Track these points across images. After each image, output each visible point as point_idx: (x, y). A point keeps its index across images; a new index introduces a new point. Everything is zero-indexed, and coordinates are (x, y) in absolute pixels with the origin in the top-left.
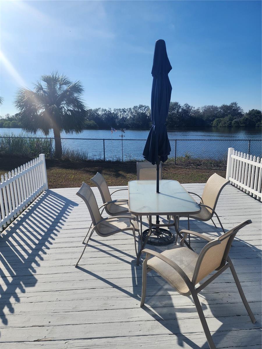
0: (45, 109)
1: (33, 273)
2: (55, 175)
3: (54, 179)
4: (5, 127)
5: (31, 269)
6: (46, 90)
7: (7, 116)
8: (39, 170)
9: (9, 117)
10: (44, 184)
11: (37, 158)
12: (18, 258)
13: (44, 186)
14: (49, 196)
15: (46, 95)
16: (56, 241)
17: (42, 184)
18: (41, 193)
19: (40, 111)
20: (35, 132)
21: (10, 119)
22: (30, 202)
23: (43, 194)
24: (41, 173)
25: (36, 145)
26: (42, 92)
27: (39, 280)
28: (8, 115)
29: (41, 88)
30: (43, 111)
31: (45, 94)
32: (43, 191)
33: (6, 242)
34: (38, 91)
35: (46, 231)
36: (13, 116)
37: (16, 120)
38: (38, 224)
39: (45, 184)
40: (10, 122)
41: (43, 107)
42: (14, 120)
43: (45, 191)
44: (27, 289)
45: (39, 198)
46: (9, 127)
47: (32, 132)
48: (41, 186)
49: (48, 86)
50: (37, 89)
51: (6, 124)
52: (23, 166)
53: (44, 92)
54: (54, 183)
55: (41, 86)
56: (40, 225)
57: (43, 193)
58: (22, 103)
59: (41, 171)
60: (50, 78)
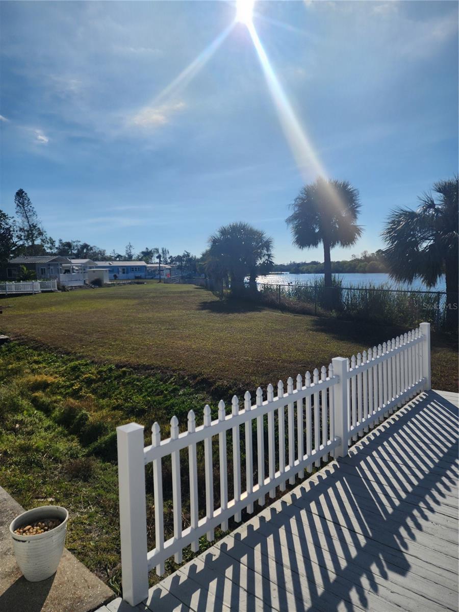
0: (434, 240)
1: (403, 549)
2: (445, 364)
3: (441, 372)
4: (358, 272)
5: (399, 539)
6: (440, 207)
7: (364, 255)
8: (417, 352)
9: (367, 256)
10: (423, 377)
11: (417, 329)
12: (376, 505)
13: (424, 382)
14: (432, 403)
15: (440, 215)
16: (448, 500)
17: (421, 377)
18: (418, 394)
19: (425, 245)
20: (411, 281)
21: (367, 259)
22: (396, 407)
23: (420, 397)
24: (421, 358)
25: (409, 303)
26: (432, 211)
27: (414, 568)
28: (365, 252)
29: (431, 205)
30: (430, 244)
31: (437, 215)
32: (421, 392)
33: (357, 468)
34: (425, 210)
35: (427, 473)
36: (373, 254)
37: (376, 260)
38: (412, 454)
39: (426, 378)
40: (367, 263)
41: (431, 238)
42: (374, 261)
43: (425, 391)
44: (391, 575)
45: (412, 402)
46: (364, 272)
47: (404, 282)
48: (417, 380)
49: (445, 200)
50: (423, 207)
51: (361, 266)
52: (391, 341)
53: (437, 210)
54: (442, 379)
55: (432, 202)
56: (415, 456)
57: (421, 395)
58: (395, 233)
59: (421, 354)
60: (450, 184)
